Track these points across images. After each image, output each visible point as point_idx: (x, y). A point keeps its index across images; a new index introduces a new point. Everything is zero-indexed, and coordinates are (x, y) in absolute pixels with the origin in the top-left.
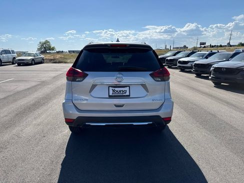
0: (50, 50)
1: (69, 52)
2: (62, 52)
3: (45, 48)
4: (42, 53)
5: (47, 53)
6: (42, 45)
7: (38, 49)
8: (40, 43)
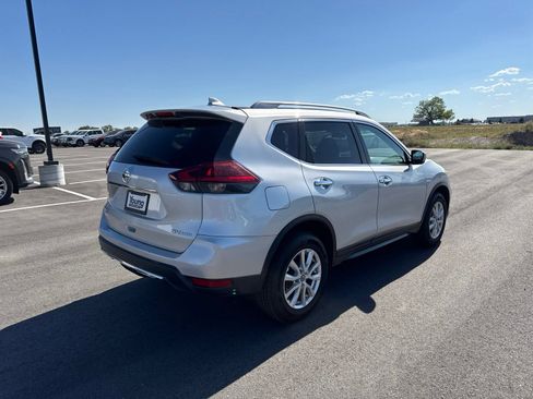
0: (440, 117)
1: (490, 120)
2: (472, 121)
3: (430, 114)
4: (422, 124)
5: (434, 124)
6: (425, 109)
7: (415, 116)
8: (422, 103)
